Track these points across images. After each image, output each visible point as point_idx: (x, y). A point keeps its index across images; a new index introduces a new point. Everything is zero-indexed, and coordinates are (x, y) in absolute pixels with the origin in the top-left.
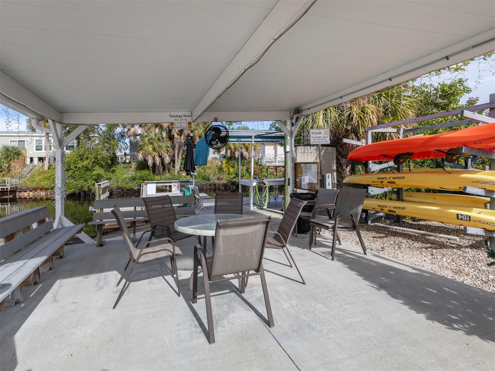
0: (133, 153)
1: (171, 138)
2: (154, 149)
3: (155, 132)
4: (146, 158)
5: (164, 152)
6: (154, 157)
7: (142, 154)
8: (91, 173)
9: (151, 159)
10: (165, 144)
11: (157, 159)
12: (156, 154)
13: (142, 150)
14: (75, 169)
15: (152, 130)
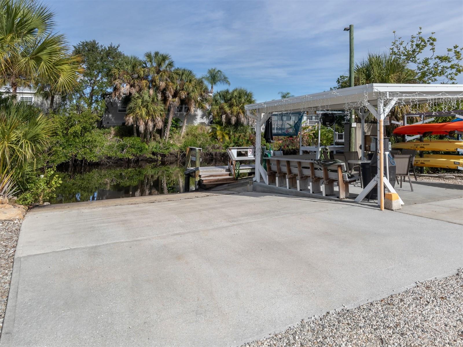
0: (107, 115)
1: (165, 100)
2: (148, 113)
3: (149, 93)
4: (138, 123)
5: (158, 116)
6: (147, 122)
7: (133, 118)
8: (81, 139)
9: (143, 124)
10: (159, 107)
11: (151, 124)
12: (149, 119)
13: (132, 114)
14: (61, 134)
15: (146, 91)
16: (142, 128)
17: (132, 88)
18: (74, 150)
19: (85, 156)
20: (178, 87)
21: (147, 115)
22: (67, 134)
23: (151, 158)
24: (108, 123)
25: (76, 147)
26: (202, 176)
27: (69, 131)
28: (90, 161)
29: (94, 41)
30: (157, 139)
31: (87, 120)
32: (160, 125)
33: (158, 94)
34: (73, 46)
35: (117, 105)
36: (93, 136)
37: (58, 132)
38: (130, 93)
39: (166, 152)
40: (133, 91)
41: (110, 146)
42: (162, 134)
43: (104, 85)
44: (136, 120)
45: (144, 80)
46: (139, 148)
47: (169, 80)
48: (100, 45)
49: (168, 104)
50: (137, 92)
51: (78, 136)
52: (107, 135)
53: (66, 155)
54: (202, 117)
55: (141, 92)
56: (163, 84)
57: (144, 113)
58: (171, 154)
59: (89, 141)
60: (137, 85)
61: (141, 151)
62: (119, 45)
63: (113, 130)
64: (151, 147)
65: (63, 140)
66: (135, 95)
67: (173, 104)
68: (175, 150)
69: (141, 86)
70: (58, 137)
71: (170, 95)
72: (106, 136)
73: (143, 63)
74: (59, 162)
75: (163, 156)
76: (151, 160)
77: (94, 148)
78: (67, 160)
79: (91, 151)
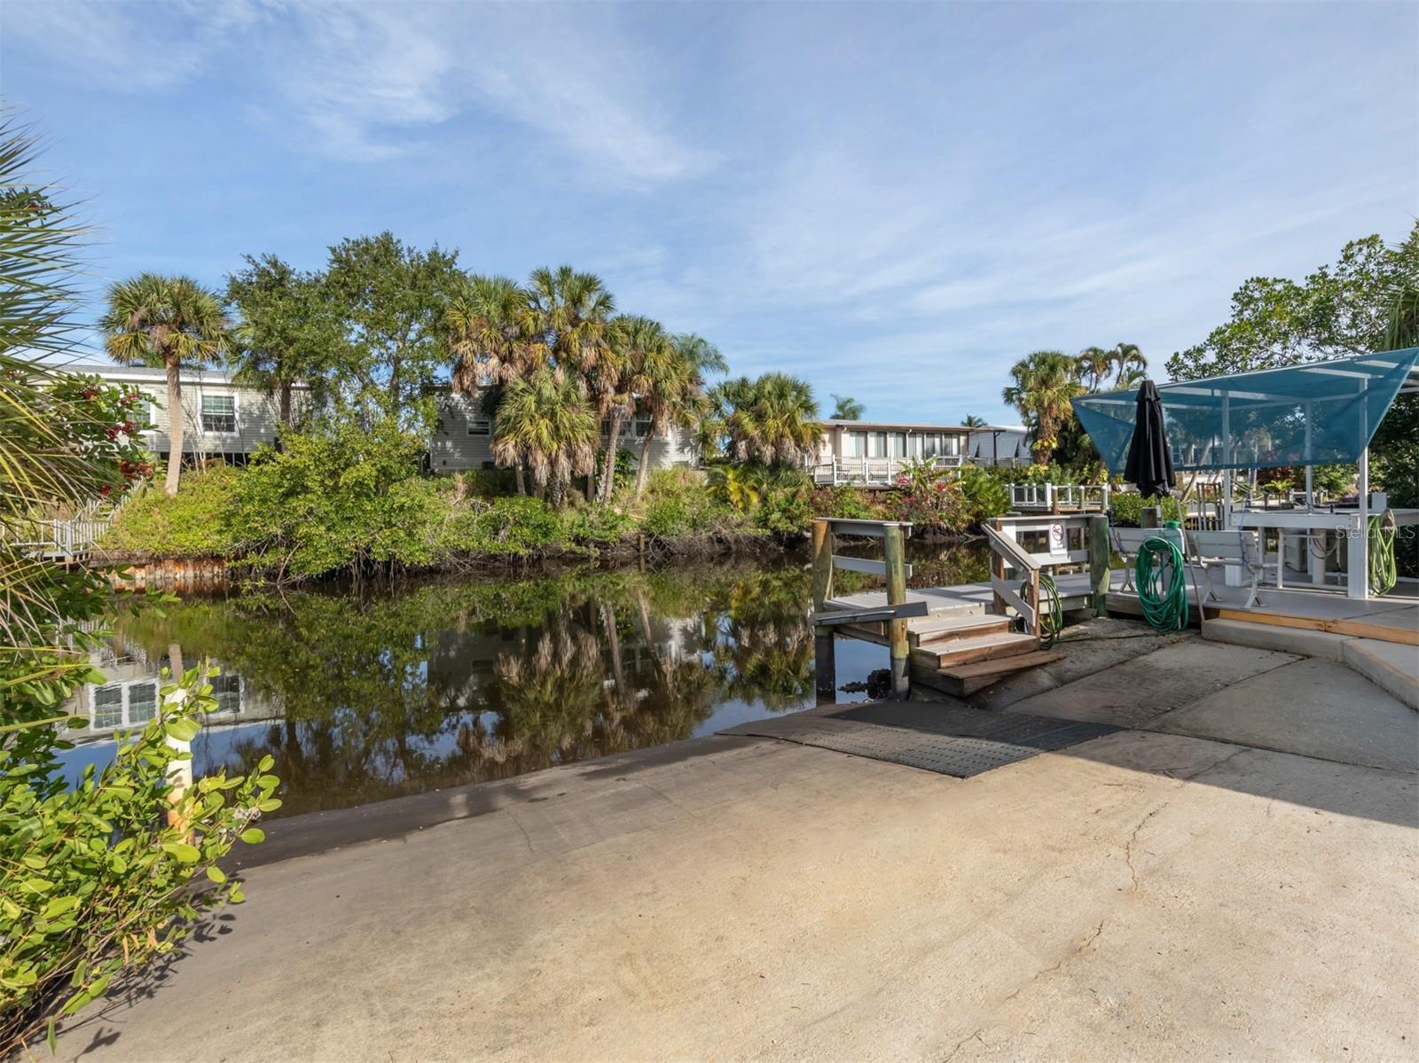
0: (439, 444)
1: (596, 398)
2: (556, 432)
3: (552, 380)
4: (531, 459)
5: (584, 441)
6: (557, 456)
7: (516, 446)
8: (379, 503)
9: (545, 462)
10: (584, 417)
11: (564, 462)
12: (559, 448)
13: (512, 435)
14: (320, 491)
15: (544, 372)
16: (542, 473)
17: (506, 365)
18: (362, 533)
19: (395, 551)
20: (629, 365)
21: (553, 439)
22: (336, 488)
23: (573, 552)
24: (445, 463)
25: (366, 524)
26: (922, 638)
27: (342, 479)
28: (412, 563)
29: (387, 237)
30: (577, 503)
31: (391, 448)
32: (588, 464)
33: (579, 383)
34: (330, 248)
35: (464, 417)
36: (413, 495)
37: (310, 484)
38: (500, 378)
39: (611, 536)
40: (510, 372)
41: (458, 521)
42: (591, 490)
43: (429, 354)
44: (526, 452)
45: (536, 343)
46: (539, 526)
47: (605, 345)
48: (404, 245)
49: (604, 410)
50: (522, 377)
51: (368, 496)
52: (445, 492)
53: (338, 549)
54: (681, 449)
55: (532, 377)
56: (590, 355)
57: (545, 434)
58: (622, 541)
59: (401, 508)
60: (520, 356)
61: (546, 535)
62: (457, 252)
63: (460, 481)
64: (566, 524)
65: (326, 506)
66: (516, 383)
67: (620, 410)
68: (629, 530)
69: (529, 362)
70: (309, 496)
71: (608, 385)
72: (444, 496)
73: (530, 299)
74: (320, 569)
75: (603, 545)
76: (572, 556)
77: (419, 526)
78: (344, 562)
79: (410, 534)
